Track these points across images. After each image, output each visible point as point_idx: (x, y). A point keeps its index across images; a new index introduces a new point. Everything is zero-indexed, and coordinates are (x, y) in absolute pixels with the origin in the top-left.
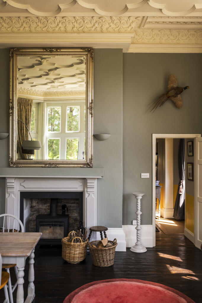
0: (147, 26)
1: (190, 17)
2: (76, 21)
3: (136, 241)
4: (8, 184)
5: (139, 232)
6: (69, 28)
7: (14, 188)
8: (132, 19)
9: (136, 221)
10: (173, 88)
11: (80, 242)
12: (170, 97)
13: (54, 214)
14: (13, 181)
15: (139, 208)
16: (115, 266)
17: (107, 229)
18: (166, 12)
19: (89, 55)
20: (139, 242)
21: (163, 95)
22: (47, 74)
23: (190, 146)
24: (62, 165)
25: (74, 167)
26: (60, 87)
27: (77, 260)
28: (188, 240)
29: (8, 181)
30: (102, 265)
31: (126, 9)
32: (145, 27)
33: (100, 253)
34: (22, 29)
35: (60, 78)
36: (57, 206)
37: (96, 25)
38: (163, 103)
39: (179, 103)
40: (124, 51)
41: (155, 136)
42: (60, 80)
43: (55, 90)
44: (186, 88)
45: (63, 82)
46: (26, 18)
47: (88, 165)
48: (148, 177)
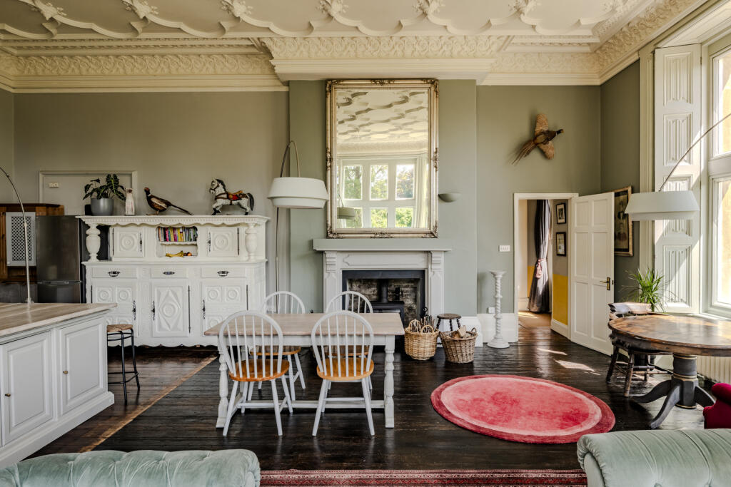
0: (509, 49)
1: (569, 37)
2: (418, 43)
3: (495, 334)
4: (328, 260)
5: (498, 322)
6: (408, 52)
7: (334, 265)
8: (493, 39)
9: (493, 308)
10: (542, 133)
11: (431, 331)
12: (538, 144)
13: (385, 301)
14: (334, 255)
15: (499, 291)
16: (475, 362)
17: (460, 317)
18: (540, 30)
19: (433, 89)
20: (499, 335)
21: (528, 142)
22: (353, 118)
23: (561, 210)
24: (398, 235)
25: (413, 237)
26: (363, 138)
27: (427, 356)
28: (559, 334)
29: (328, 255)
30: (461, 361)
31: (489, 24)
32: (507, 50)
33: (458, 345)
34: (345, 54)
35: (367, 125)
36: (388, 291)
37: (445, 48)
38: (528, 153)
39: (550, 152)
40: (478, 84)
41: (519, 197)
42: (367, 128)
43: (355, 142)
44: (559, 132)
45: (369, 131)
46: (352, 38)
47: (432, 235)
48: (509, 250)
